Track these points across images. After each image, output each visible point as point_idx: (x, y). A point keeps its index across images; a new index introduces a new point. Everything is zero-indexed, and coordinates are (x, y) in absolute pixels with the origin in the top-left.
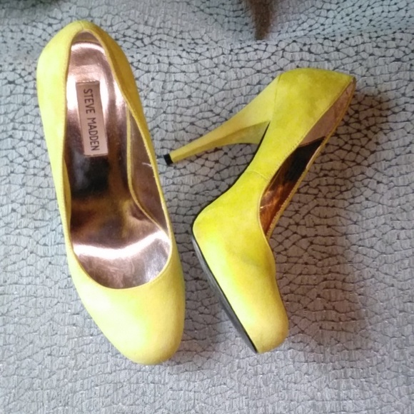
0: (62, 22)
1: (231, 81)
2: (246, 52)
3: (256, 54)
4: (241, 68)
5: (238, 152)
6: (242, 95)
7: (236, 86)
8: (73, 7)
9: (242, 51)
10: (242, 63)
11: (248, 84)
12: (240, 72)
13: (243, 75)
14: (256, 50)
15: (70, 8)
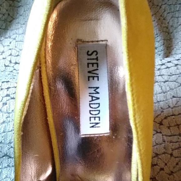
0: (3, 54)
1: (156, 94)
2: (168, 68)
3: (177, 69)
4: (165, 82)
5: (174, 167)
6: (169, 107)
7: (162, 99)
8: (13, 42)
9: (164, 67)
10: (166, 78)
11: (174, 97)
12: (165, 86)
13: (168, 89)
14: (176, 65)
15: (10, 43)
